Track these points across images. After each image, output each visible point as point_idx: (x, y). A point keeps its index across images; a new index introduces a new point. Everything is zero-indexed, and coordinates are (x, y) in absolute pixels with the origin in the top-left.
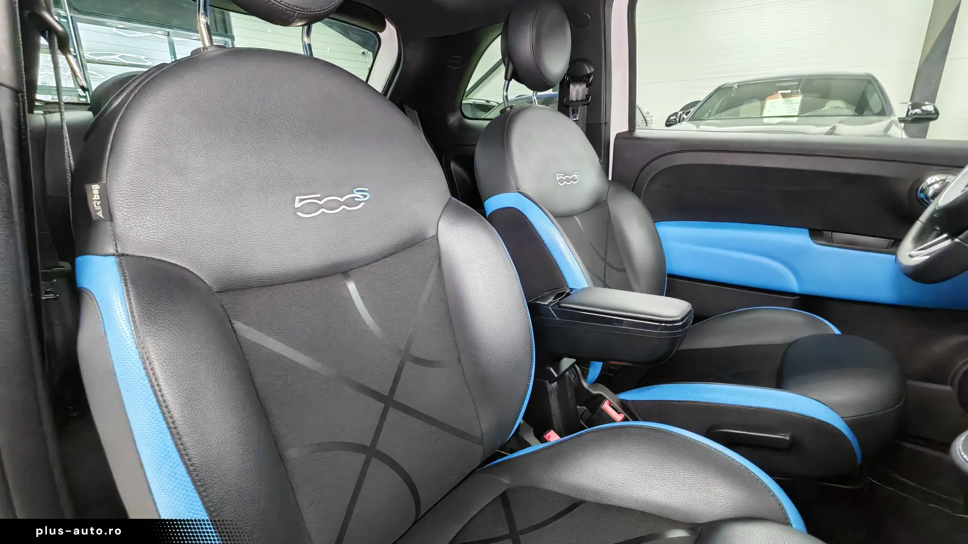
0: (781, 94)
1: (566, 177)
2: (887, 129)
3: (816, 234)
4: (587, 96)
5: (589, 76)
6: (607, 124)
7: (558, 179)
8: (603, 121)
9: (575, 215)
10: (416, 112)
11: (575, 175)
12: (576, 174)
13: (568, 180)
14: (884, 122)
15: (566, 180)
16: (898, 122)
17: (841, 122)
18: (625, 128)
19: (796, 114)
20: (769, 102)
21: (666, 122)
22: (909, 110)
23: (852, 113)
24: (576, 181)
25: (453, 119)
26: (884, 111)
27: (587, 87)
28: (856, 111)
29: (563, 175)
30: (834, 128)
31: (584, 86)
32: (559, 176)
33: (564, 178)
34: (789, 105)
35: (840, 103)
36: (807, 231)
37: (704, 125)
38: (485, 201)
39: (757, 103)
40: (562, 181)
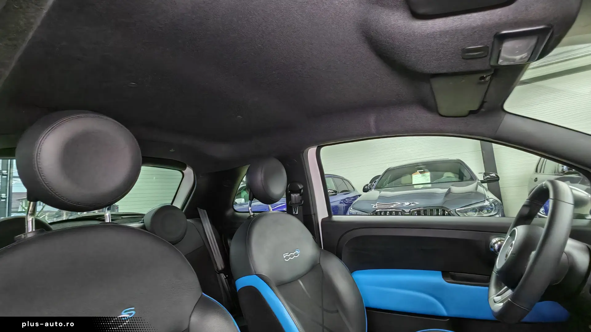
0: (419, 172)
1: (290, 254)
2: (476, 188)
3: (445, 275)
4: (301, 201)
5: (301, 189)
6: (316, 214)
7: (284, 257)
8: (313, 213)
9: (298, 279)
10: (205, 211)
11: (297, 252)
12: (297, 250)
13: (292, 256)
14: (475, 184)
15: (290, 257)
16: (481, 183)
17: (452, 185)
18: (326, 215)
19: (429, 182)
20: (414, 176)
21: (363, 190)
22: (484, 177)
23: (458, 180)
24: (297, 255)
25: (229, 212)
26: (473, 178)
27: (300, 195)
28: (459, 178)
29: (288, 253)
30: (450, 189)
31: (299, 194)
32: (285, 255)
33: (289, 256)
34: (425, 177)
35: (451, 174)
36: (440, 273)
37: (383, 191)
38: (236, 280)
39: (409, 176)
40: (287, 258)
